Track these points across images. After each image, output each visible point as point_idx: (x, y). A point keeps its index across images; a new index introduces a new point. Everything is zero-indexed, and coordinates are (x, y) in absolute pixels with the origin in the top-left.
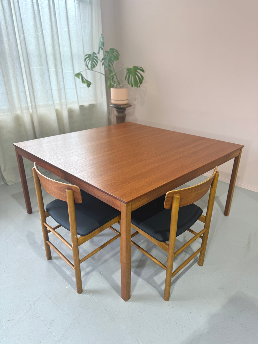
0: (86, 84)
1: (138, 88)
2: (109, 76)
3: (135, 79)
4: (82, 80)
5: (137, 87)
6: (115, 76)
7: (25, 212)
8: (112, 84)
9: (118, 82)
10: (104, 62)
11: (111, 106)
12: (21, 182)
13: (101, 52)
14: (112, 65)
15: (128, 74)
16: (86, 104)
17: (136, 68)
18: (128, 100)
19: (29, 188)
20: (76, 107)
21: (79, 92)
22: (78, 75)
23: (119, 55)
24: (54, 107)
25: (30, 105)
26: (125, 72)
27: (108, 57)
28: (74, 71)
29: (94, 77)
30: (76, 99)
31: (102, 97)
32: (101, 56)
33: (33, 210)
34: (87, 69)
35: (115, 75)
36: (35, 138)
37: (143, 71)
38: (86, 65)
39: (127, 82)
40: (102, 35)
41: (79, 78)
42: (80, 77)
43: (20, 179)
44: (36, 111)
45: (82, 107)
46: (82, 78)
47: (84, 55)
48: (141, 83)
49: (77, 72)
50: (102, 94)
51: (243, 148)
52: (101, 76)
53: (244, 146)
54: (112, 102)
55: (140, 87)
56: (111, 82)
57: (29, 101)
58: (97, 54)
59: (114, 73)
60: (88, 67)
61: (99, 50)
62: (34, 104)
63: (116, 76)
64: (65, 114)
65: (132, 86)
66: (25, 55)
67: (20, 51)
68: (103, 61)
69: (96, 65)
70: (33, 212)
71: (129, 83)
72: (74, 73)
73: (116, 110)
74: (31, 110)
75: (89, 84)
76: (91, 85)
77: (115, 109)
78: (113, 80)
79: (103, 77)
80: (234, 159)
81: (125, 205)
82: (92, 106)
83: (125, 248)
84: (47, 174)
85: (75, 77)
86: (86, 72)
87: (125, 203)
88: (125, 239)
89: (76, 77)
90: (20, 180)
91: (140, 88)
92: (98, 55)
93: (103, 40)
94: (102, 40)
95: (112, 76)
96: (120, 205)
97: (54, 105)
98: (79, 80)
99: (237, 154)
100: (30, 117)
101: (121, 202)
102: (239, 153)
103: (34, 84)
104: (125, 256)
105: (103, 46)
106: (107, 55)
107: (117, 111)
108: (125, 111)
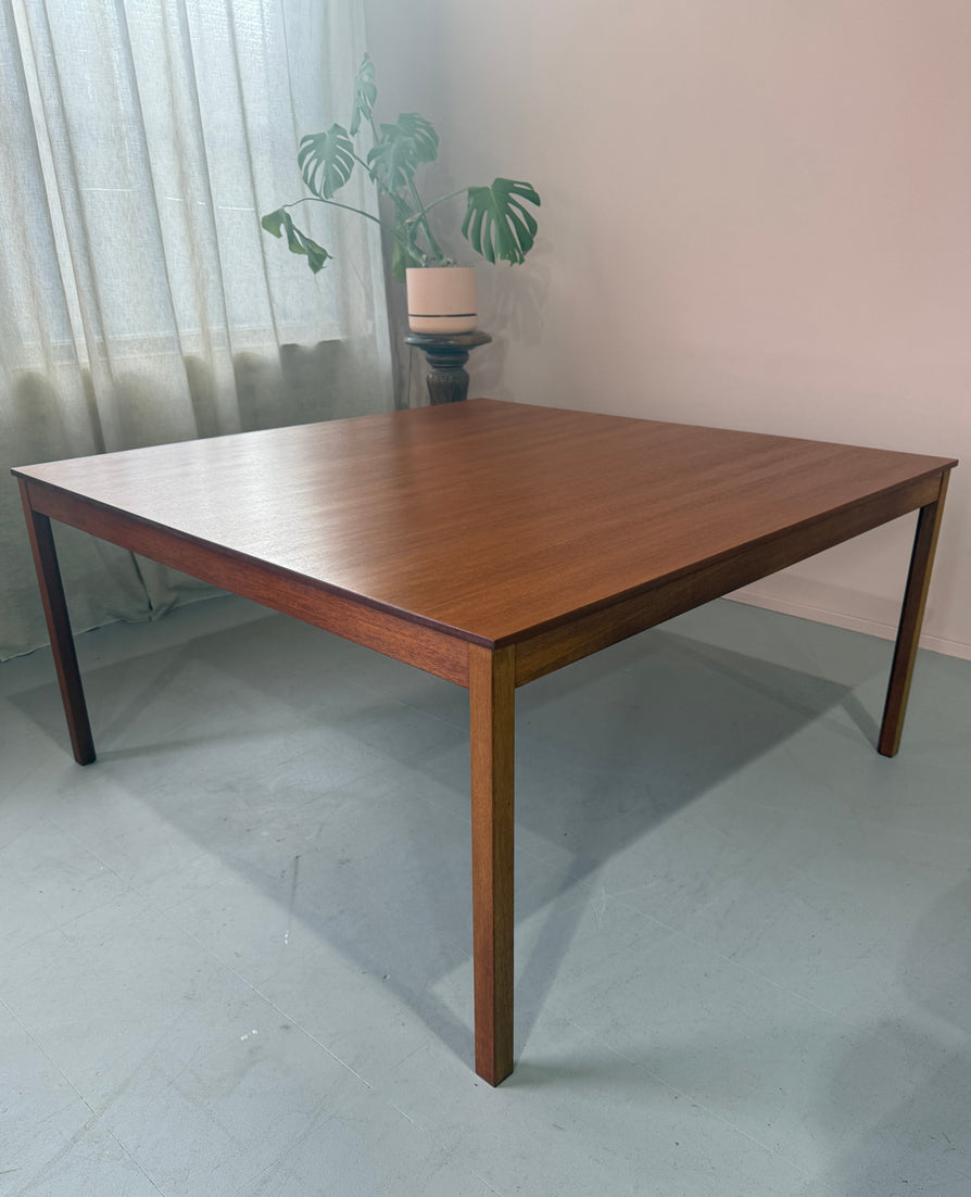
0: (305, 258)
1: (516, 265)
2: (398, 227)
3: (504, 232)
4: (291, 239)
5: (514, 260)
6: (421, 225)
7: (68, 759)
8: (411, 258)
9: (436, 248)
10: (376, 165)
11: (408, 343)
12: (50, 649)
13: (365, 124)
14: (411, 174)
15: (475, 211)
16: (308, 340)
17: (506, 188)
18: (473, 315)
19: (82, 670)
20: (266, 350)
21: (276, 291)
22: (274, 222)
23: (437, 143)
24: (181, 351)
25: (81, 340)
26: (463, 204)
27: (394, 146)
28: (256, 205)
29: (338, 230)
30: (267, 323)
31: (371, 316)
32: (363, 143)
33: (99, 749)
34: (309, 194)
35: (420, 219)
36: (100, 448)
37: (536, 200)
38: (305, 178)
39: (470, 243)
40: (366, 56)
41: (279, 235)
42: (282, 229)
43: (47, 637)
44: (108, 364)
45: (289, 351)
46: (291, 229)
47: (297, 138)
48: (527, 244)
49: (268, 209)
50: (369, 297)
51: (953, 470)
52: (365, 227)
53: (955, 463)
54: (414, 323)
55: (522, 261)
56: (408, 249)
57: (77, 321)
58: (350, 136)
59: (418, 215)
60: (312, 186)
61: (357, 120)
62: (97, 338)
63: (426, 225)
64: (223, 375)
65: (493, 259)
66: (57, 132)
67: (38, 115)
68: (373, 163)
69: (347, 176)
70: (98, 758)
71: (478, 248)
72: (257, 212)
73: (430, 356)
74: (84, 360)
75: (317, 259)
76: (326, 262)
77: (422, 355)
78: (412, 242)
79: (374, 229)
80: (916, 513)
81: (487, 654)
82: (330, 349)
83: (490, 847)
84: (154, 619)
85: (260, 231)
86: (306, 210)
87: (490, 648)
88: (490, 809)
89: (264, 231)
90: (45, 642)
91: (523, 264)
92: (352, 139)
93: (370, 76)
94: (366, 78)
95: (410, 224)
96: (468, 664)
97: (176, 341)
98: (277, 245)
99: (928, 495)
100: (80, 382)
101: (472, 647)
102: (937, 489)
103: (94, 249)
104: (490, 885)
105: (372, 101)
106: (391, 140)
107: (430, 361)
108: (464, 361)
